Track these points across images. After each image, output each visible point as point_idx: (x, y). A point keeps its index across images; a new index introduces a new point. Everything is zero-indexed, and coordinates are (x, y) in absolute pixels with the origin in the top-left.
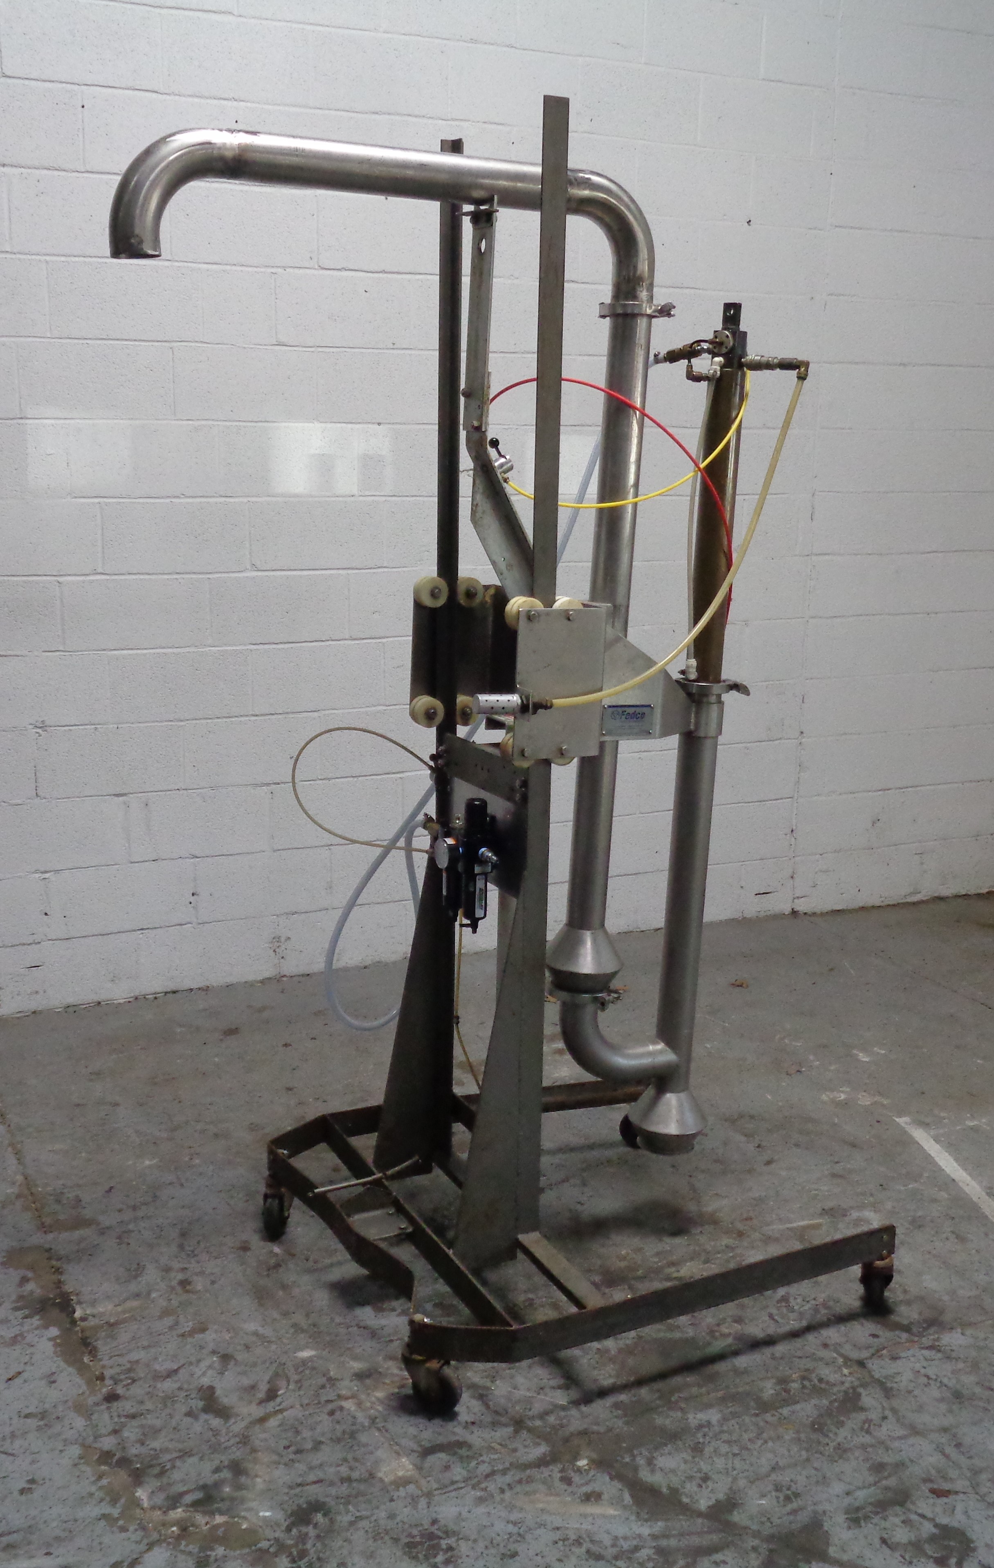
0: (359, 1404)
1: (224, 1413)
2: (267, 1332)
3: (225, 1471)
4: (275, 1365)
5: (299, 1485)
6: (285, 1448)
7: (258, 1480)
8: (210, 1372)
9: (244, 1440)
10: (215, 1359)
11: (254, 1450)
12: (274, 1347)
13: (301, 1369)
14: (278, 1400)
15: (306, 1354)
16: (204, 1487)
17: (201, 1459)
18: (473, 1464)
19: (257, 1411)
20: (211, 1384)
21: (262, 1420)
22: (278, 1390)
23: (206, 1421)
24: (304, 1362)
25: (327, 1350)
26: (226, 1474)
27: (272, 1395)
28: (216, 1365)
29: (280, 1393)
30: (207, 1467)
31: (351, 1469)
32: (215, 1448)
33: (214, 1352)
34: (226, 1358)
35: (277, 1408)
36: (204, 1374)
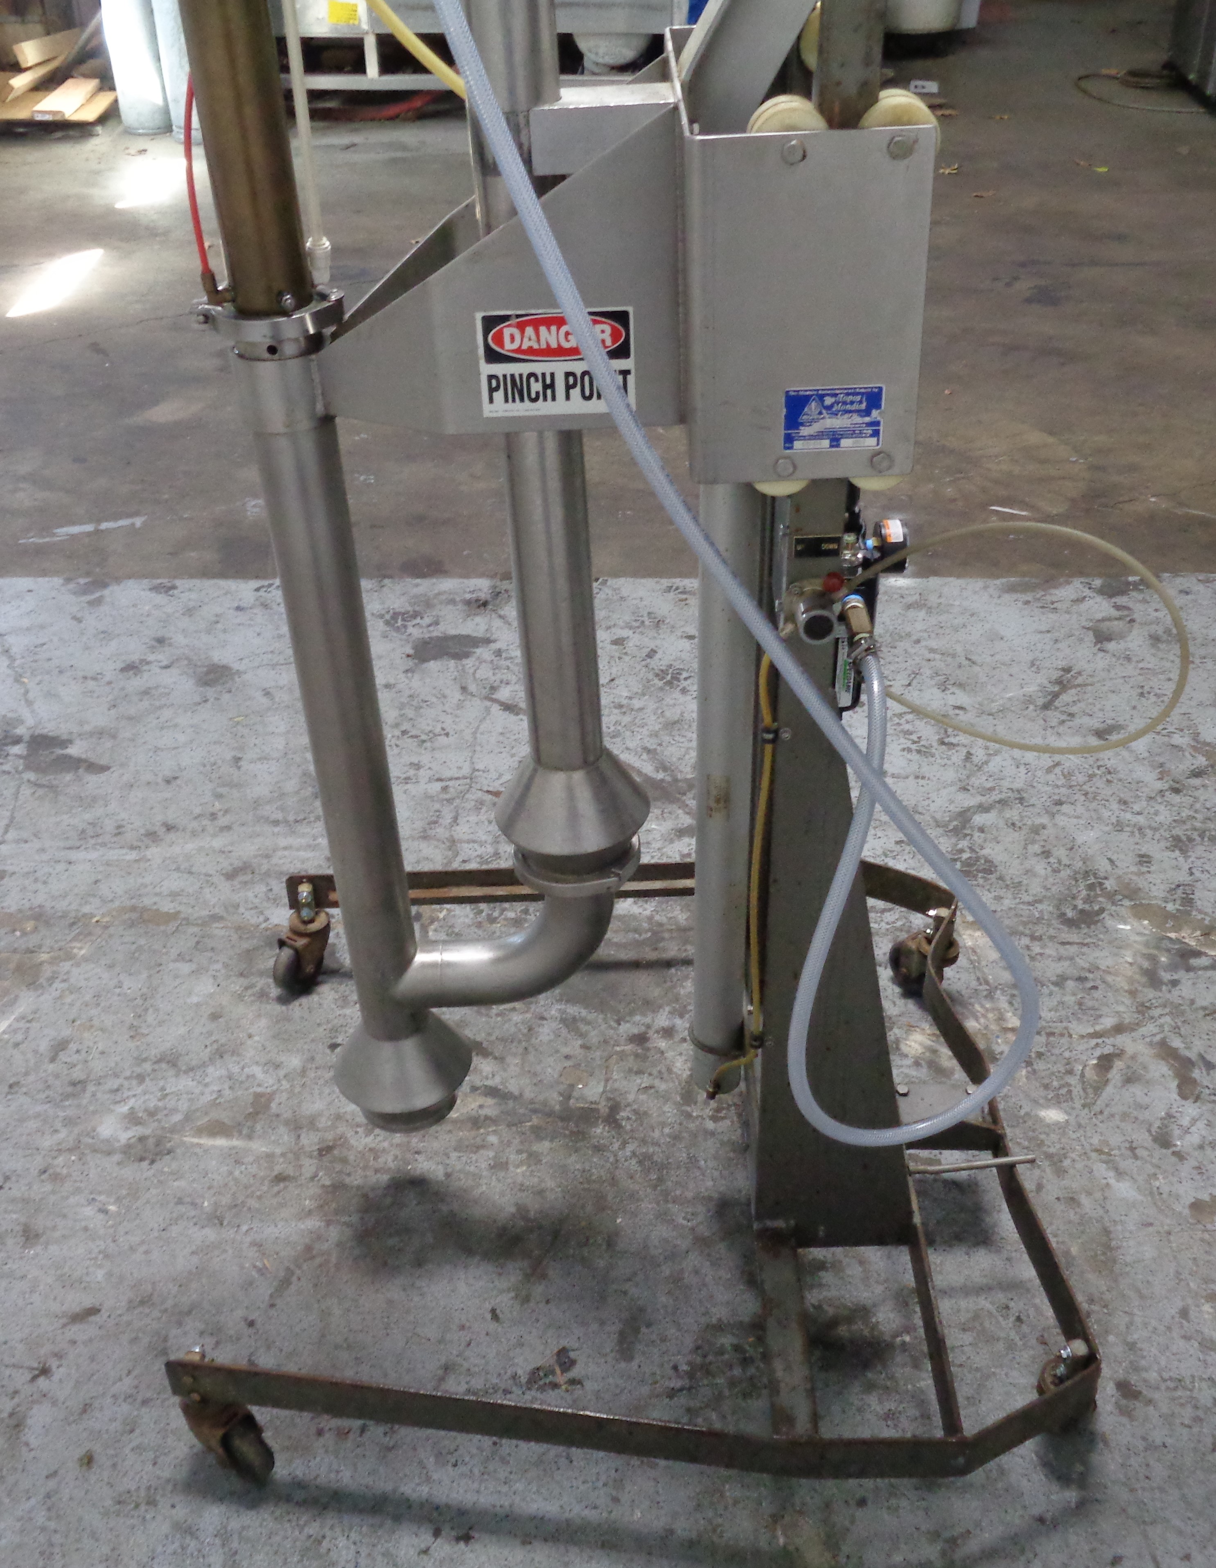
0: (1001, 1018)
1: (1166, 1052)
2: (1101, 1170)
3: (1165, 980)
4: (1097, 1108)
5: (1087, 945)
6: (1095, 988)
7: (1130, 960)
8: (1185, 1121)
9: (1143, 1009)
10: (1179, 1143)
11: (1133, 993)
12: (1095, 1141)
13: (1063, 1091)
14: (1098, 1053)
15: (1053, 1115)
16: (1189, 969)
17: (1192, 1002)
18: (899, 924)
19: (1124, 1041)
20: (1183, 1102)
21: (1119, 1029)
22: (1096, 1065)
23: (1188, 1048)
24: (1059, 1100)
25: (1022, 1112)
26: (1166, 976)
27: (1105, 1062)
28: (1177, 1132)
29: (1095, 1062)
30: (1186, 990)
31: (1028, 948)
32: (1176, 1010)
33: (1180, 1156)
34: (1163, 1140)
35: (1100, 1041)
36: (1194, 1121)
